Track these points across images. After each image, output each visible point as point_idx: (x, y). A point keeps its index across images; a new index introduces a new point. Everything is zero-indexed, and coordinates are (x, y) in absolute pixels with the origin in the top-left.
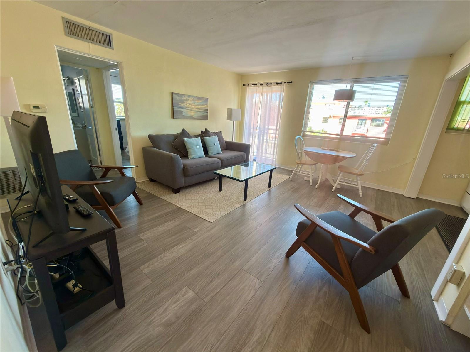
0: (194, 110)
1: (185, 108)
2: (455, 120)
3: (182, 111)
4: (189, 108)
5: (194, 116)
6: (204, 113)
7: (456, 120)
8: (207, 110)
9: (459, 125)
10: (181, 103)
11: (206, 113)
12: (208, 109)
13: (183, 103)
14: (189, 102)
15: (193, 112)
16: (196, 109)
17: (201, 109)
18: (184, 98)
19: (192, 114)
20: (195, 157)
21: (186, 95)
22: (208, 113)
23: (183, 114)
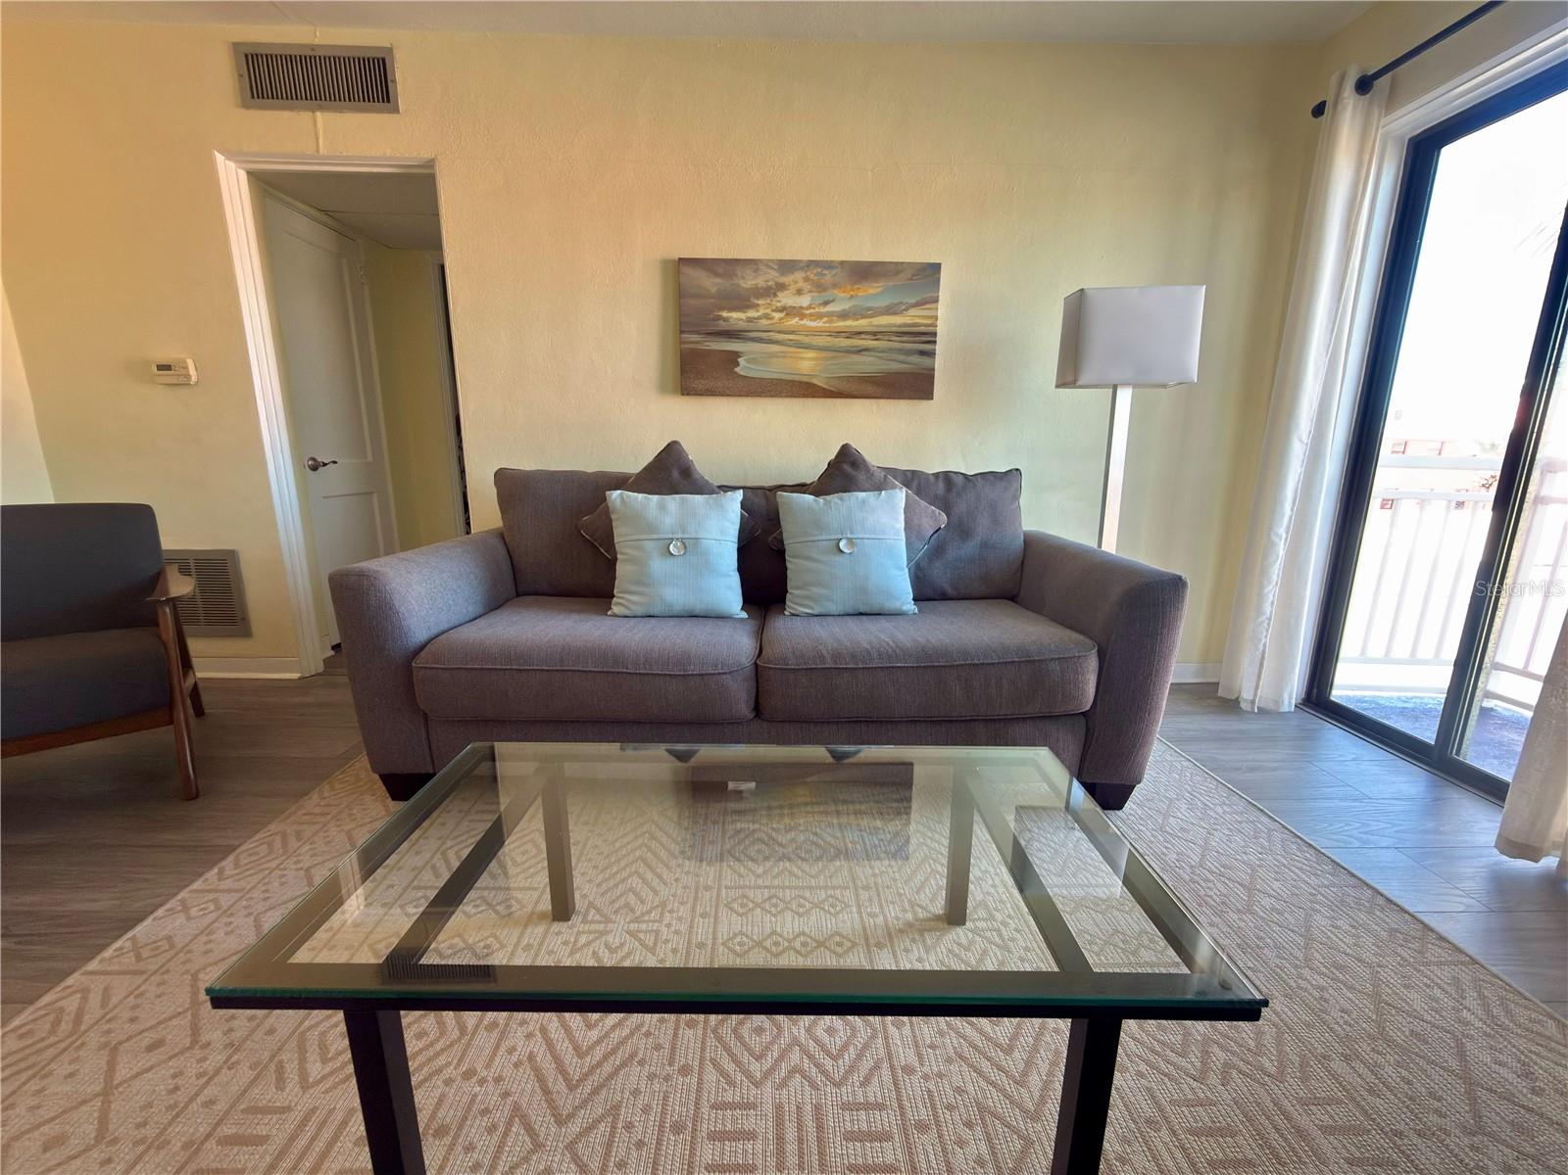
0: (822, 341)
1: (751, 335)
3: (736, 355)
4: (779, 332)
5: (815, 381)
6: (901, 357)
8: (930, 337)
11: (916, 359)
12: (934, 334)
15: (811, 354)
16: (839, 333)
17: (875, 335)
19: (806, 365)
21: (767, 263)
22: (931, 354)
23: (743, 368)
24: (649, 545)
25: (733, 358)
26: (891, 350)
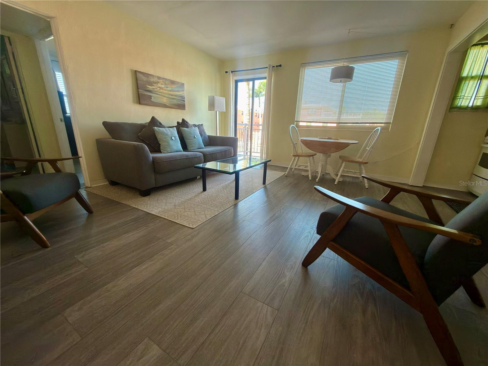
0: (167, 96)
1: (153, 92)
2: (457, 98)
4: (159, 92)
5: (166, 104)
6: (180, 101)
7: (459, 97)
9: (462, 103)
10: (149, 85)
11: (182, 102)
12: (184, 97)
13: (151, 86)
14: (159, 85)
15: (165, 98)
16: (170, 94)
17: (176, 96)
18: (152, 80)
19: (165, 100)
20: (170, 151)
21: (155, 76)
22: (184, 101)
23: (153, 99)
25: (150, 97)
26: (179, 99)
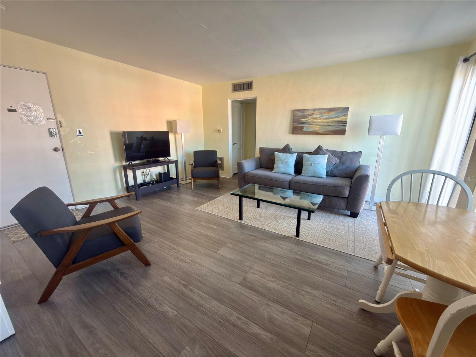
0: (321, 124)
1: (307, 123)
3: (303, 127)
4: (312, 122)
5: (319, 132)
6: (339, 127)
8: (346, 122)
10: (303, 119)
11: (342, 127)
12: (347, 122)
13: (305, 118)
14: (314, 116)
15: (318, 126)
16: (324, 122)
17: (332, 122)
18: (307, 113)
19: (317, 128)
21: (311, 110)
22: (346, 126)
23: (304, 129)
24: (280, 162)
25: (302, 127)
26: (336, 125)
